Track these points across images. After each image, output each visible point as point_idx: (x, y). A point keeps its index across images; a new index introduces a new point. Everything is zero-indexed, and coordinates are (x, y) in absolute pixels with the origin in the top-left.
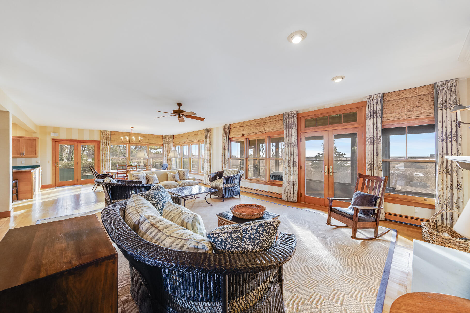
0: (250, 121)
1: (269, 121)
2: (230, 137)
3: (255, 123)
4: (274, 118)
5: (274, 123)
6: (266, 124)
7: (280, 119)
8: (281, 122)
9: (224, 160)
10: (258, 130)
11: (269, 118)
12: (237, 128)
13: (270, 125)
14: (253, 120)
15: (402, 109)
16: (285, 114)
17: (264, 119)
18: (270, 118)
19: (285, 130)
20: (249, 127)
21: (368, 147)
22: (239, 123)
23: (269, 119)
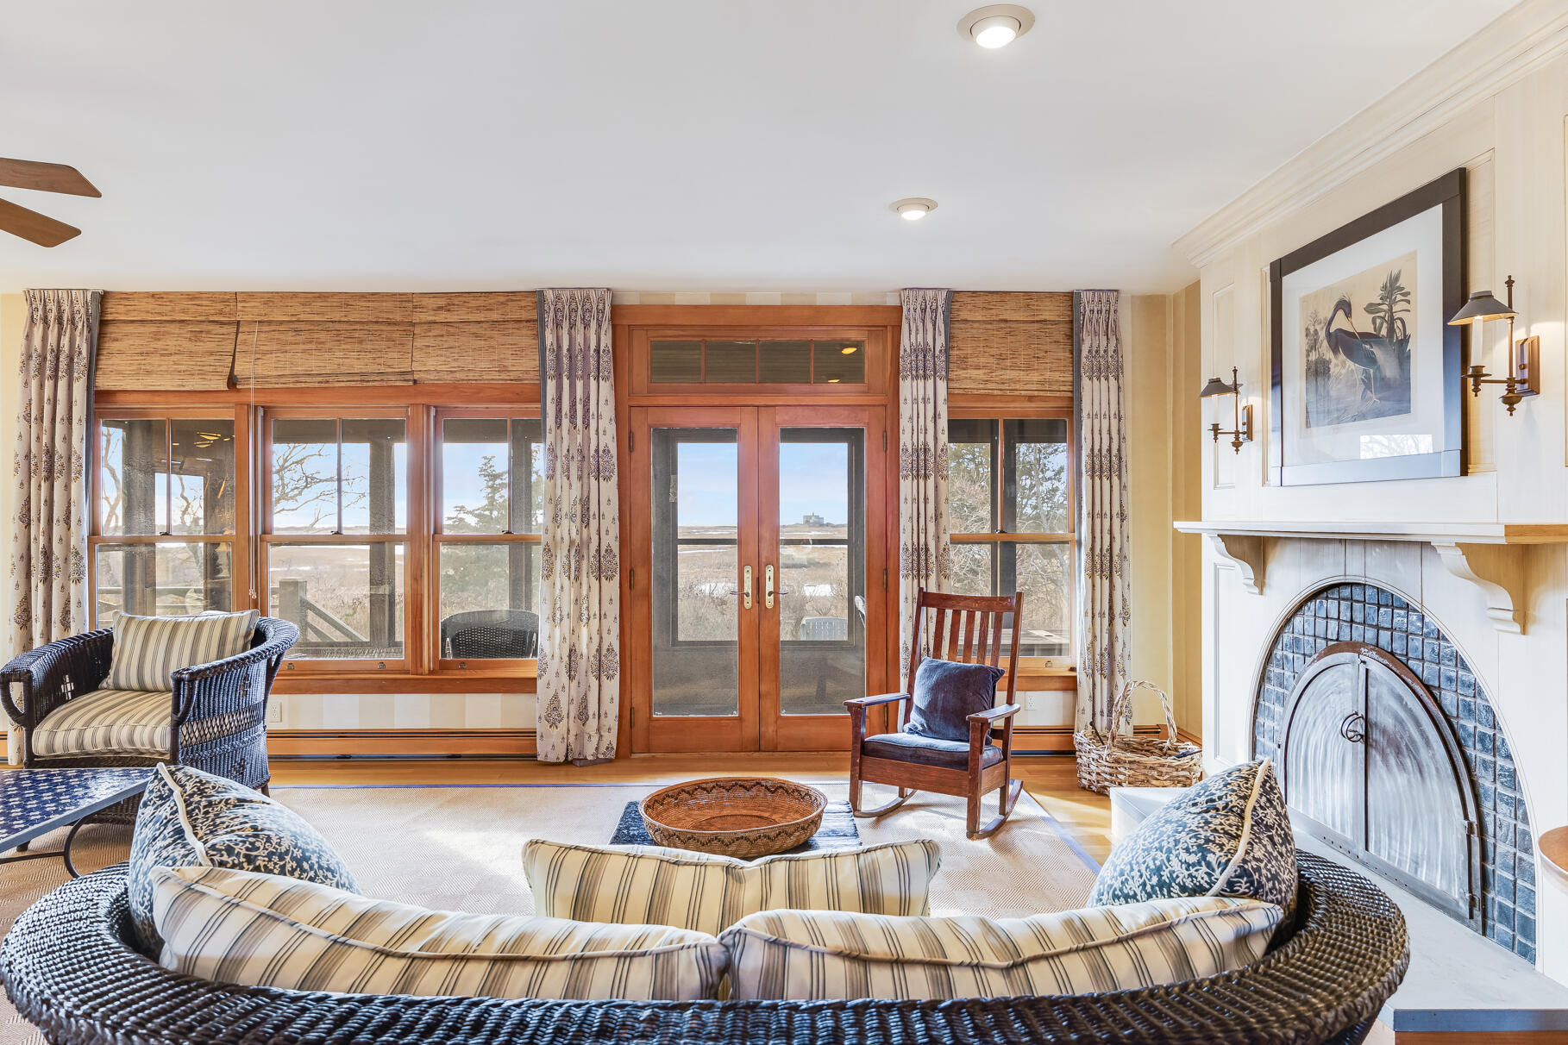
0: (294, 295)
1: (438, 319)
2: (103, 383)
3: (337, 316)
4: (478, 308)
5: (476, 335)
6: (417, 330)
7: (516, 317)
8: (525, 338)
9: (48, 554)
10: (359, 363)
11: (442, 302)
12: (174, 328)
13: (451, 341)
14: (322, 296)
15: (1001, 358)
16: (550, 296)
17: (405, 300)
18: (450, 300)
19: (551, 385)
20: (290, 337)
21: (907, 487)
22: (193, 297)
23: (446, 308)
